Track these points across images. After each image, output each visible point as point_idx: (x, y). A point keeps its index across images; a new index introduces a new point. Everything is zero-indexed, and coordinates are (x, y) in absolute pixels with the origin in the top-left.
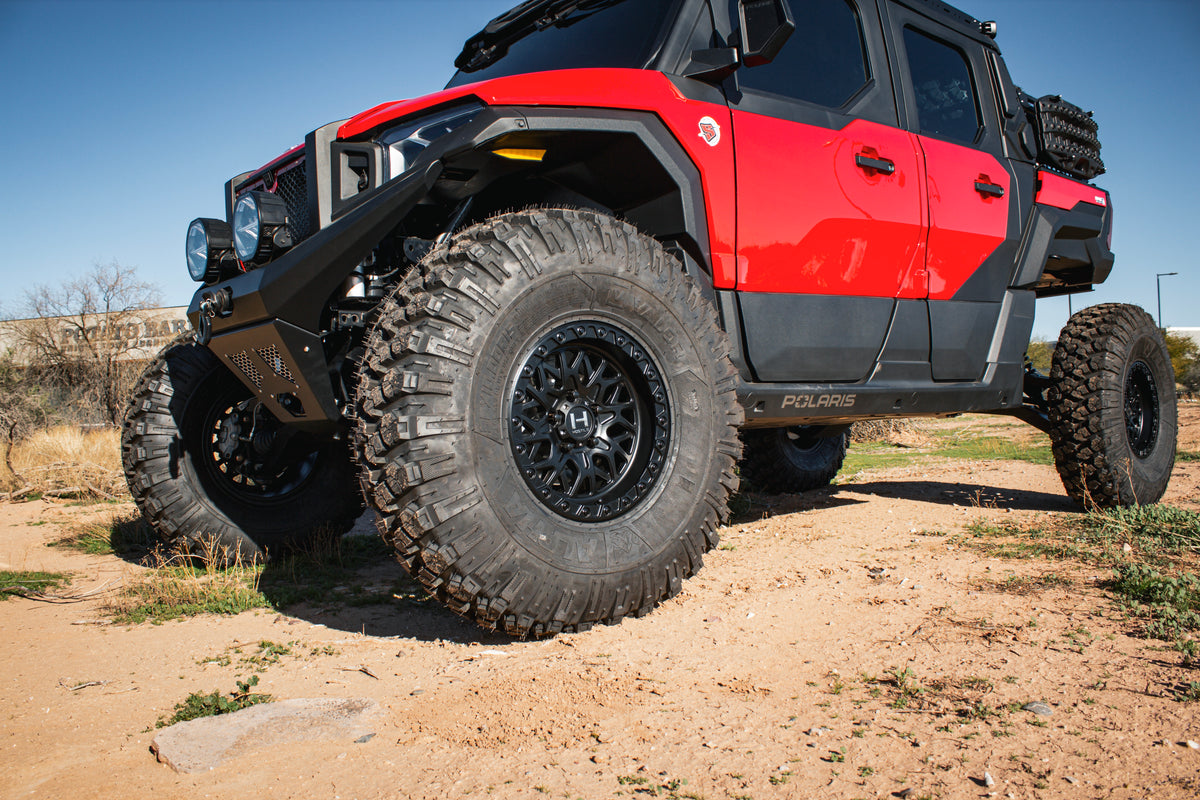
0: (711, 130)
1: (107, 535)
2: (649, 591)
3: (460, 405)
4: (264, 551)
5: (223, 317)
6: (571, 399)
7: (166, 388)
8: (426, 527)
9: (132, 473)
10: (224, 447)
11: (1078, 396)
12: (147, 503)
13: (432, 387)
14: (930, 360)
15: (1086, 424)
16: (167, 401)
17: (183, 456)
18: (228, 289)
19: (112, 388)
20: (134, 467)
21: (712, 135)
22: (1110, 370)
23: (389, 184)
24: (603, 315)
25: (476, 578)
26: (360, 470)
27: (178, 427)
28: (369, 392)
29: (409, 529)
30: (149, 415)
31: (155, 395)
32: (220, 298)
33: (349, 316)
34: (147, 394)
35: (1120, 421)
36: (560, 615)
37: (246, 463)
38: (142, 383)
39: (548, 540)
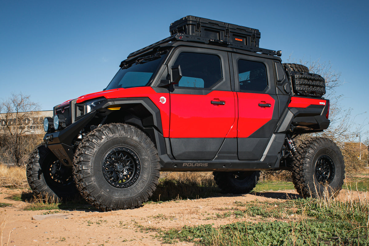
0: (163, 100)
1: (20, 196)
2: (132, 203)
3: (91, 163)
4: (61, 199)
5: (51, 141)
6: (118, 163)
7: (38, 156)
8: (84, 187)
9: (29, 177)
10: (52, 172)
11: (297, 165)
12: (32, 185)
13: (86, 160)
14: (237, 154)
15: (299, 174)
16: (38, 159)
17: (41, 174)
18: (52, 135)
19: (18, 149)
20: (29, 176)
21: (164, 101)
22: (307, 158)
23: (87, 114)
24: (125, 146)
25: (94, 197)
26: (74, 175)
27: (40, 166)
28: (75, 161)
29: (81, 187)
30: (34, 163)
31: (35, 158)
32: (50, 137)
33: (78, 143)
34: (33, 157)
35: (310, 173)
36: (111, 206)
37: (58, 176)
38: (32, 154)
39: (109, 191)
